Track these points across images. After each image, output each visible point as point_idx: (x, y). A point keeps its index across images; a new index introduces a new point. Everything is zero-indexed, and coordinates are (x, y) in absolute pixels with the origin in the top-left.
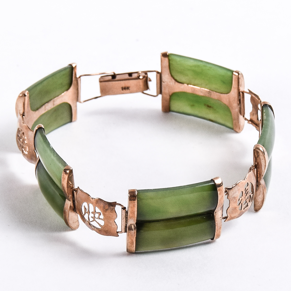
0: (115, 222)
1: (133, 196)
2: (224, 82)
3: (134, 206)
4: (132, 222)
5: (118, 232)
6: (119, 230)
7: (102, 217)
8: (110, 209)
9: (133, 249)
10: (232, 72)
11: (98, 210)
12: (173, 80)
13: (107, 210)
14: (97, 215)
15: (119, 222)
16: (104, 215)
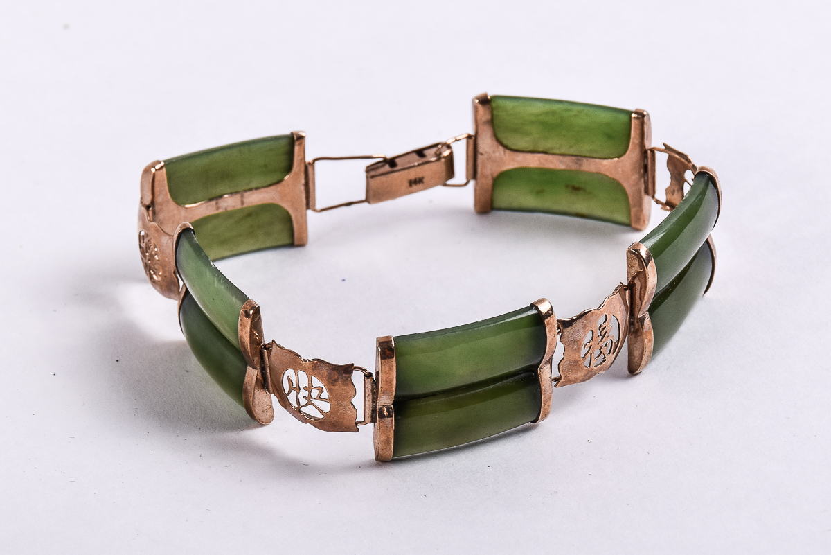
0: (352, 403)
1: (387, 349)
2: (609, 137)
3: (391, 369)
4: (386, 400)
5: (357, 424)
6: (360, 418)
7: (325, 395)
8: (342, 378)
9: (389, 453)
10: (630, 113)
11: (316, 382)
12: (501, 148)
13: (335, 381)
14: (315, 393)
15: (360, 402)
16: (330, 391)
